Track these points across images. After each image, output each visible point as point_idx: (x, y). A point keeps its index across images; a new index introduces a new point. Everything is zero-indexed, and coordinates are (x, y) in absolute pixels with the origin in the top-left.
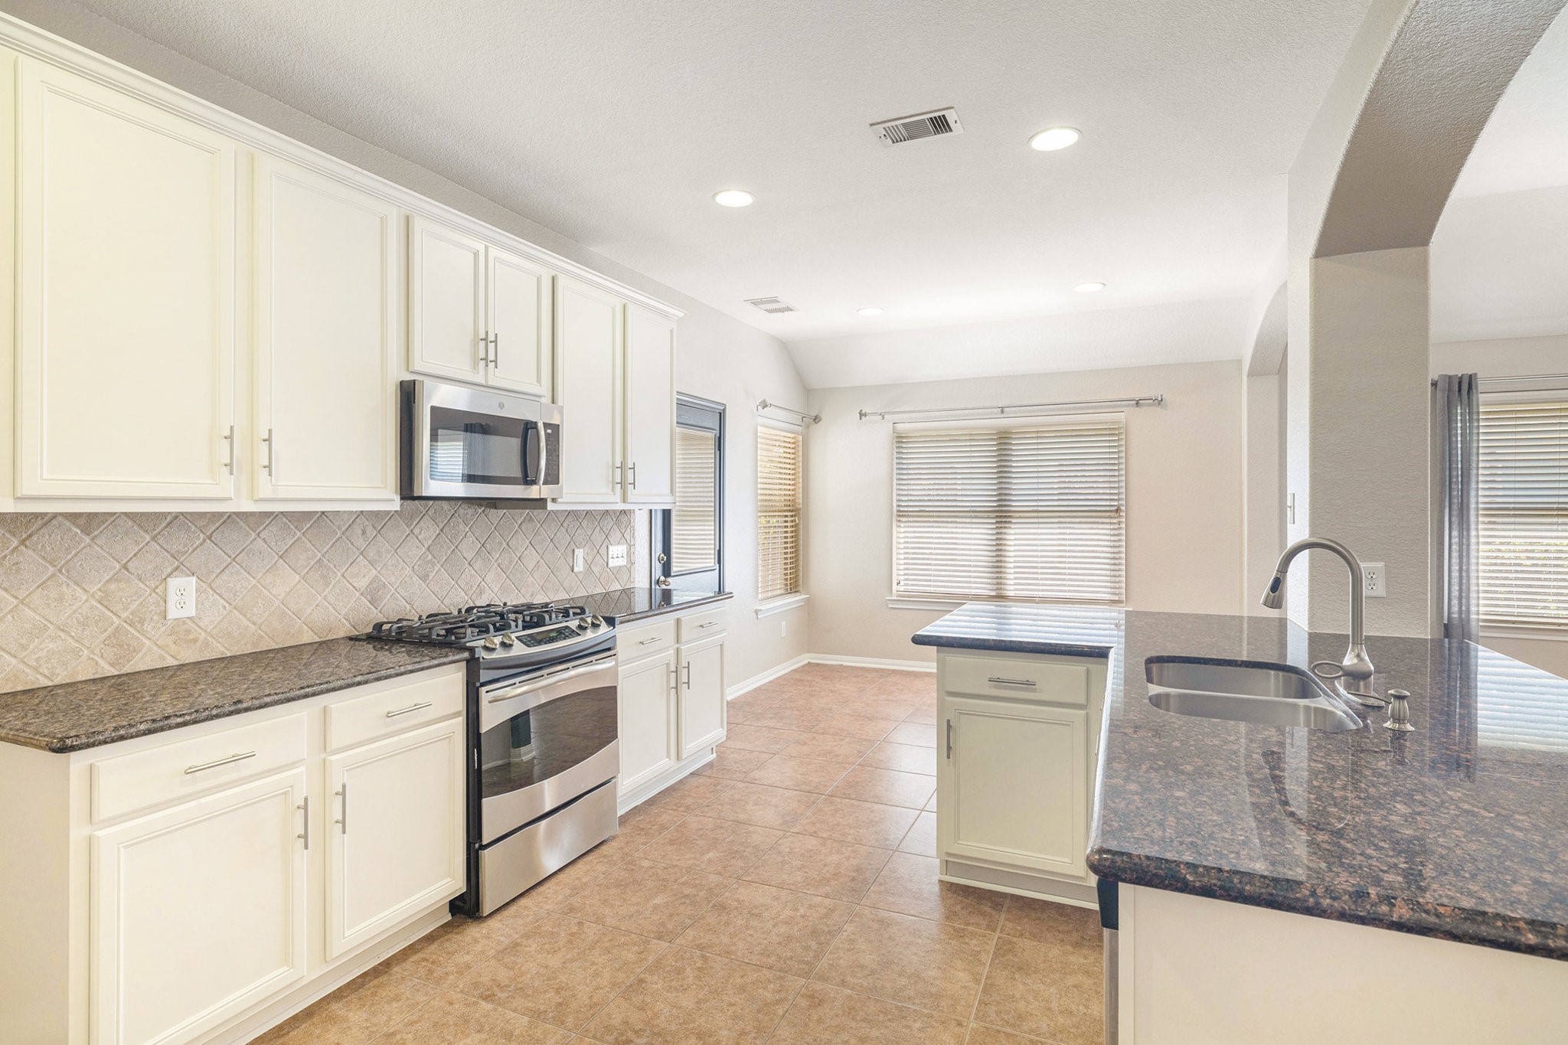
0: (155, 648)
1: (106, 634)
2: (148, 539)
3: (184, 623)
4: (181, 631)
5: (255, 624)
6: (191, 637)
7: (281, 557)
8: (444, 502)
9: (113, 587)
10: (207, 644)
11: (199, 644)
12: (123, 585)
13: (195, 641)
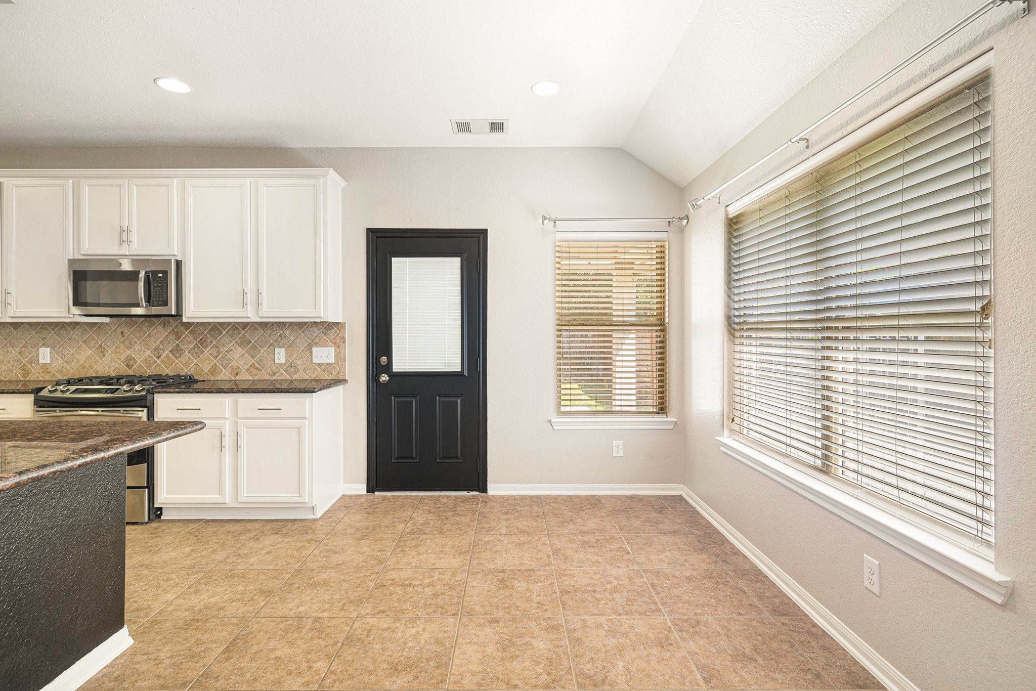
0: (36, 373)
1: (20, 366)
2: (34, 333)
3: (46, 365)
4: (45, 368)
5: (72, 369)
6: (49, 371)
7: (83, 342)
8: (171, 318)
9: (22, 349)
10: (54, 375)
11: (51, 374)
12: (25, 349)
13: (50, 372)
